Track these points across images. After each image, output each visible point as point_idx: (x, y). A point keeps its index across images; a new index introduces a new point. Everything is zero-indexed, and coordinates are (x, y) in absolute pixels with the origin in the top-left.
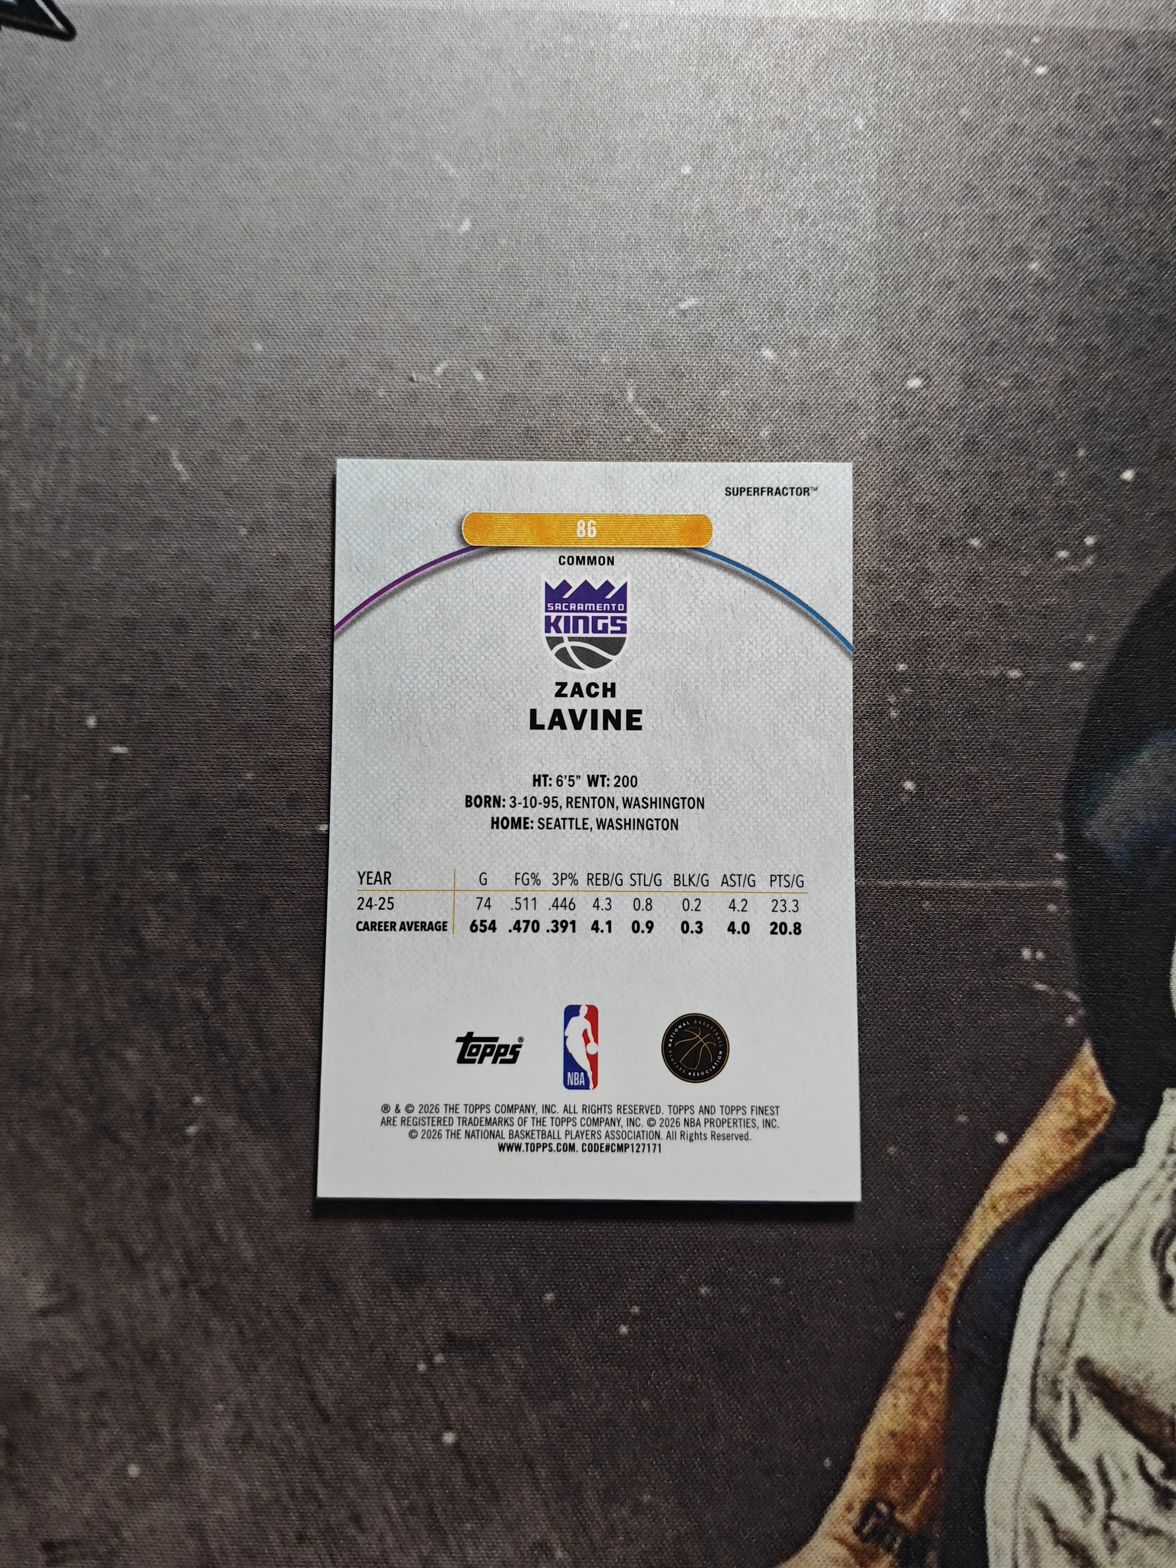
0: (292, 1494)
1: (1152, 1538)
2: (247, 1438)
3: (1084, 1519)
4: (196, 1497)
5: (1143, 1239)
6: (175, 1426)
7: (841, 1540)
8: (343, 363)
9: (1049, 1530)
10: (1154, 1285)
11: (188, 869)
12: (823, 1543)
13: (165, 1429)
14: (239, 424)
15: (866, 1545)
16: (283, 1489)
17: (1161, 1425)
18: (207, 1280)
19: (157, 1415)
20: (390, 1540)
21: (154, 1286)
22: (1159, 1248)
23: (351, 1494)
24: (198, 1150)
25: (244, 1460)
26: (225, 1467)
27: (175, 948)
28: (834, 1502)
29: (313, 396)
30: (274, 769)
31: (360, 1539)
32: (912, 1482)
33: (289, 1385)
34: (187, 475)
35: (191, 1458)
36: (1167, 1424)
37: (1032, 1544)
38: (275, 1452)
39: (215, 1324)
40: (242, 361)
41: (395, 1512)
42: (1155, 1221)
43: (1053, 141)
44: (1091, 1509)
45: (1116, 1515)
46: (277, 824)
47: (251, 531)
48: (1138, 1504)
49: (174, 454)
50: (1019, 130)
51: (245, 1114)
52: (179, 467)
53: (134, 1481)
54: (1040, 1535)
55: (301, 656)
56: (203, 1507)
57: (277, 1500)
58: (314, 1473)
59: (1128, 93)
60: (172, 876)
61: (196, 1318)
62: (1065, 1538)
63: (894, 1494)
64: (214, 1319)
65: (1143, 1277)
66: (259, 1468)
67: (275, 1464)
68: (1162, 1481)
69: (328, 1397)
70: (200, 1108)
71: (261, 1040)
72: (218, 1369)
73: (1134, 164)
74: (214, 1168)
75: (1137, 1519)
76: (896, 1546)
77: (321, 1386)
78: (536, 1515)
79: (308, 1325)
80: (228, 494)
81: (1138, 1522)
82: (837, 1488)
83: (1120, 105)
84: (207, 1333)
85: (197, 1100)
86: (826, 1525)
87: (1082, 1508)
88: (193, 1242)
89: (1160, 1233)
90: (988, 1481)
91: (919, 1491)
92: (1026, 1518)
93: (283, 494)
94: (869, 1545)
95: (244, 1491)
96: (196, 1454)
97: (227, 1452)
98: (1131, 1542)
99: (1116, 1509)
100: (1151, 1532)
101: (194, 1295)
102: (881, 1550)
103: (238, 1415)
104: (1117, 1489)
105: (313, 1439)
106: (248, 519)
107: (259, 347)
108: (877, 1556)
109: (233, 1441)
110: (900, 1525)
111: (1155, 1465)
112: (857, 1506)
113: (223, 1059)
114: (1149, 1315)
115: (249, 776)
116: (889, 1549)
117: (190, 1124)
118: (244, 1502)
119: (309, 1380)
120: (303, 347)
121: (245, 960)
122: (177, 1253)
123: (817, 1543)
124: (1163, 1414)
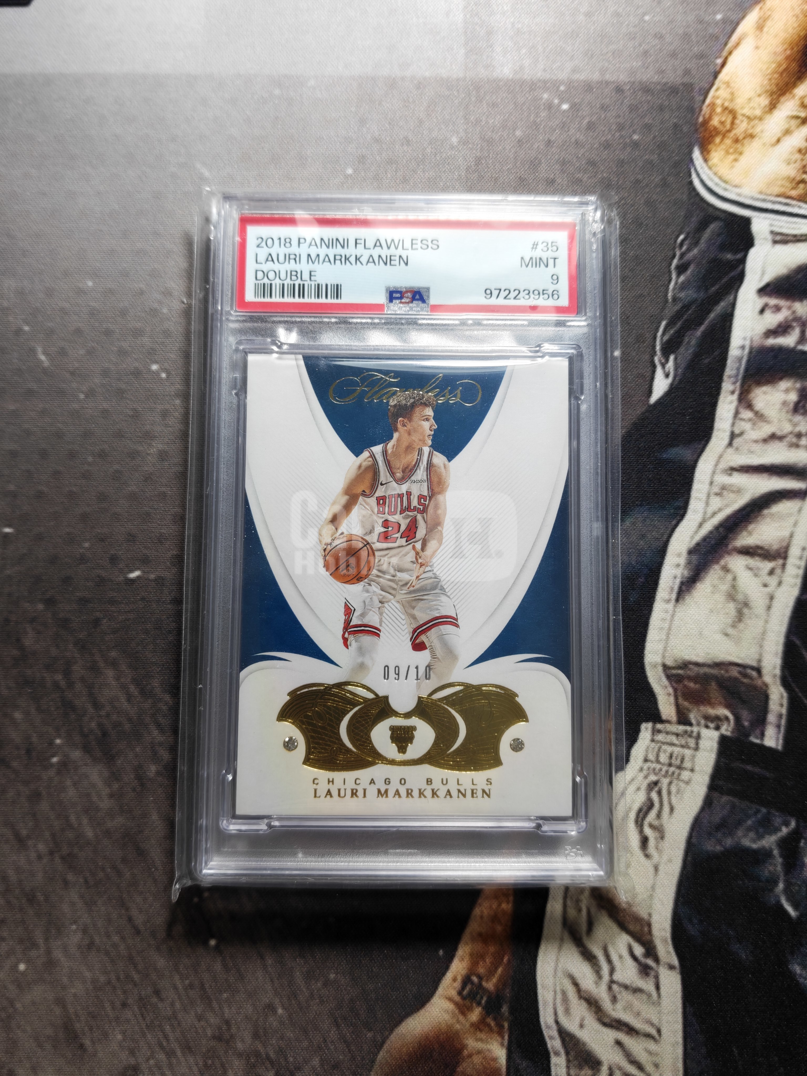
0: (118, 979)
1: (638, 995)
2: (91, 945)
3: (596, 983)
4: (59, 982)
5: (630, 814)
6: (47, 939)
7: (450, 999)
8: (142, 292)
9: (575, 990)
10: (637, 841)
11: (50, 602)
12: (439, 1001)
13: (41, 942)
14: (78, 331)
15: (465, 1002)
16: (113, 976)
17: (642, 926)
18: (65, 850)
19: (36, 933)
20: (178, 1005)
21: (33, 855)
22: (640, 819)
23: (154, 978)
24: (59, 773)
25: (89, 958)
26: (77, 963)
27: (44, 650)
28: (446, 976)
29: (123, 313)
30: (102, 540)
31: (160, 1005)
32: (492, 963)
33: (116, 912)
34: (48, 363)
35: (57, 959)
36: (646, 925)
37: (565, 999)
38: (107, 953)
39: (71, 877)
40: (80, 292)
41: (181, 988)
42: (637, 803)
43: (572, 150)
44: (600, 977)
45: (616, 980)
46: (103, 574)
47: (87, 396)
48: (629, 973)
49: (39, 350)
50: (552, 144)
51: (86, 749)
52: (43, 358)
53: (23, 973)
54: (570, 993)
55: (117, 471)
56: (64, 988)
57: (109, 982)
58: (132, 966)
59: (618, 120)
60: (40, 606)
61: (59, 873)
62: (585, 995)
63: (481, 970)
64: (70, 873)
65: (630, 837)
66: (99, 963)
67: (108, 961)
68: (643, 960)
69: (139, 920)
70: (60, 746)
71: (97, 705)
72: (73, 904)
73: (621, 163)
74: (69, 783)
75: (628, 982)
76: (483, 1002)
77: (134, 912)
78: (266, 987)
79: (127, 876)
80: (72, 374)
81: (629, 984)
82: (447, 968)
83: (614, 127)
84: (66, 883)
85: (58, 741)
86: (440, 991)
87: (595, 976)
88: (57, 827)
89: (640, 810)
90: (538, 961)
91: (496, 969)
92: (561, 984)
93: (105, 373)
94: (468, 1002)
95: (89, 977)
96: (60, 956)
97: (78, 954)
98: (625, 996)
99: (616, 977)
100: (637, 990)
101: (57, 860)
102: (474, 1005)
103: (85, 931)
104: (616, 964)
105: (131, 945)
106: (84, 388)
107: (90, 284)
108: (472, 1009)
109: (83, 947)
110: (485, 990)
111: (639, 950)
112: (459, 979)
113: (73, 717)
114: (634, 859)
115: (87, 545)
116: (479, 1004)
117: (53, 756)
118: (89, 984)
119: (127, 909)
120: (118, 283)
121: (86, 656)
122: (47, 834)
123: (435, 1001)
124: (643, 919)
